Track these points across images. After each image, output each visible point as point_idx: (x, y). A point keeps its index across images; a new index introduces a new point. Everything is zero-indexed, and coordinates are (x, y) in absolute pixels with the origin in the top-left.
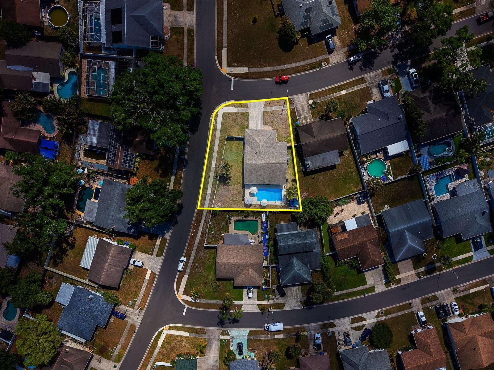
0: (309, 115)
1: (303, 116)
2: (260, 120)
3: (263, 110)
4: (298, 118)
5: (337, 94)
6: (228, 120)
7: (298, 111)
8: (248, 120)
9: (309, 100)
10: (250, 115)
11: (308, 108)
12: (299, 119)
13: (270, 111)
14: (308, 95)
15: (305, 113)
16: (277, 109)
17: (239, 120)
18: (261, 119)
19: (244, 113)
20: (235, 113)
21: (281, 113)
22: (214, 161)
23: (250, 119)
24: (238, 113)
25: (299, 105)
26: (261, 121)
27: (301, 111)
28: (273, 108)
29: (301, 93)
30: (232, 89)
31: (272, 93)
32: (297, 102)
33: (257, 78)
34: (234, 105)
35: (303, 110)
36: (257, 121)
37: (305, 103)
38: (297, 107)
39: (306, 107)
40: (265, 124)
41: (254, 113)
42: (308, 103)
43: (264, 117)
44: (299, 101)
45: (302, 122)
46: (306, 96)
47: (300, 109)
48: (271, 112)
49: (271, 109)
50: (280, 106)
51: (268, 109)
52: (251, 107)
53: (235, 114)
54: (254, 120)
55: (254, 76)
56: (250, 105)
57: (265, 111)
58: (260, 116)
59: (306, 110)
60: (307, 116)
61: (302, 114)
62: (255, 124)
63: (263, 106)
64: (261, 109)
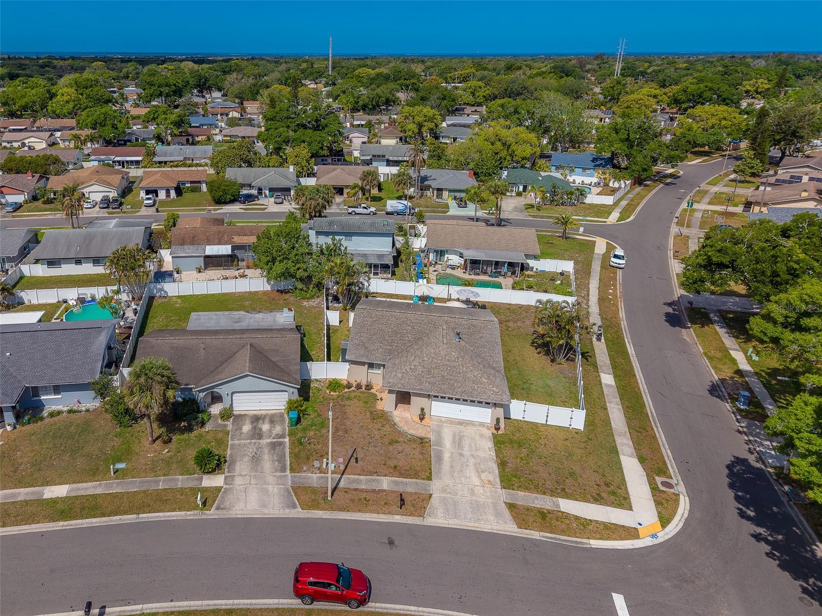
0: (236, 442)
1: (265, 441)
2: (446, 456)
3: (436, 487)
4: (287, 440)
7: (279, 461)
8: (502, 464)
10: (494, 478)
11: (233, 462)
12: (283, 436)
13: (401, 475)
14: (218, 508)
15: (251, 450)
16: (367, 481)
17: (540, 468)
18: (440, 459)
19: (527, 489)
20: (566, 494)
22: (609, 385)
23: (494, 466)
24: (555, 494)
25: (270, 479)
26: (440, 451)
28: (386, 483)
29: (247, 522)
30: (619, 600)
31: (391, 542)
32: (274, 489)
34: (585, 526)
35: (256, 460)
36: (461, 455)
37: (238, 481)
38: (278, 474)
39: (242, 467)
41: (476, 481)
42: (228, 480)
43: (429, 462)
44: (265, 492)
46: (227, 504)
47: (268, 465)
48: (397, 471)
49: (396, 483)
50: (354, 486)
51: (409, 486)
52: (495, 505)
53: (568, 491)
54: (472, 461)
56: (498, 515)
57: (423, 479)
58: (448, 468)
59: (246, 459)
60: (249, 441)
61: (266, 451)
62: (466, 448)
63: (434, 501)
64: (444, 490)
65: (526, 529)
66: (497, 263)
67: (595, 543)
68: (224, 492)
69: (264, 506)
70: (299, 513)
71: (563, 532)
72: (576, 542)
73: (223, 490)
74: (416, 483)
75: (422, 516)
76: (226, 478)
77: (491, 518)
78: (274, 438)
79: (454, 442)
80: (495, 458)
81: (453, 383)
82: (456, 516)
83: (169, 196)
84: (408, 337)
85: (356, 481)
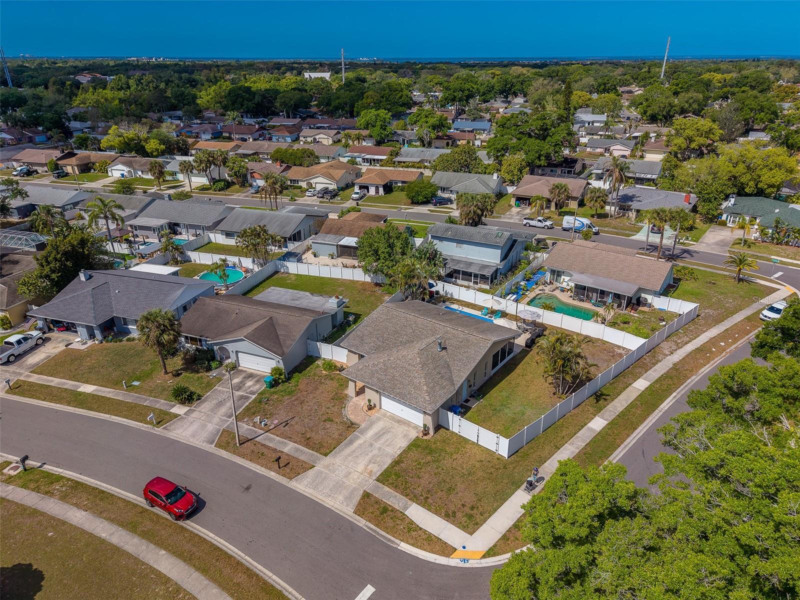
0: (220, 388)
1: (238, 393)
2: (360, 442)
3: (324, 462)
4: (254, 397)
5: (107, 392)
6: (469, 498)
8: (397, 462)
9: (176, 416)
10: (378, 470)
12: (254, 393)
13: (307, 446)
14: (164, 428)
15: (224, 397)
16: (279, 442)
17: (427, 476)
18: (351, 442)
19: (396, 487)
20: (425, 503)
21: (284, 424)
22: (591, 430)
23: (388, 462)
24: (415, 499)
25: (216, 420)
26: (357, 438)
28: (290, 447)
30: (369, 590)
31: (248, 489)
32: (211, 427)
34: (413, 533)
36: (371, 445)
37: (195, 415)
38: (225, 418)
39: (206, 406)
41: (360, 468)
42: (189, 412)
43: (339, 443)
44: (204, 426)
46: (173, 427)
48: (308, 442)
49: (297, 450)
50: (266, 442)
51: (305, 454)
52: (352, 493)
53: (430, 500)
54: (375, 452)
56: (348, 498)
57: (321, 454)
58: (349, 452)
59: (215, 402)
60: (229, 390)
62: (381, 442)
63: (311, 472)
64: (327, 467)
65: (359, 515)
66: (603, 293)
67: (404, 547)
68: (178, 419)
69: (194, 436)
70: (212, 448)
71: (386, 529)
72: (389, 540)
73: (179, 417)
74: (313, 455)
75: (291, 478)
76: (189, 410)
77: (341, 498)
78: (247, 393)
79: (376, 434)
80: (397, 456)
81: (398, 384)
82: (316, 487)
83: (378, 193)
84: (403, 338)
85: (271, 440)
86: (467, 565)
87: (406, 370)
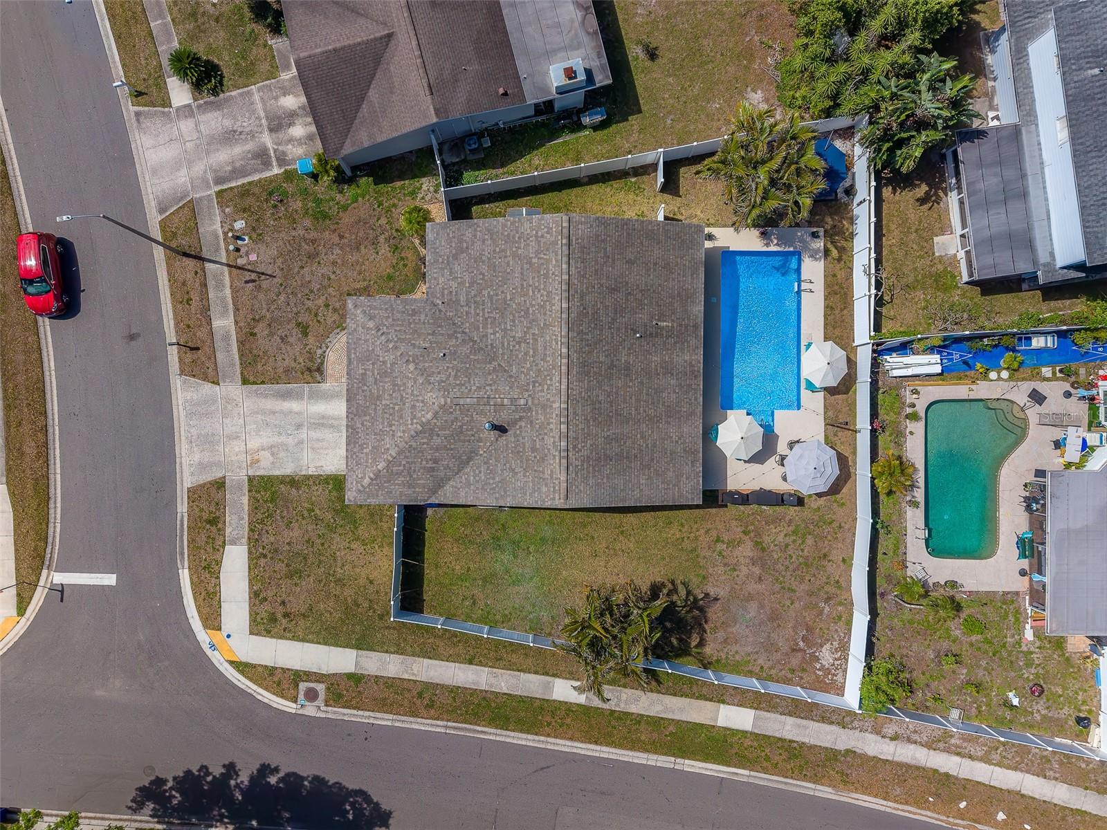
0: (256, 97)
1: (267, 140)
2: (294, 406)
3: (232, 389)
4: (276, 170)
6: (297, 605)
7: (234, 171)
8: (293, 482)
9: (166, 103)
10: (267, 466)
11: (217, 106)
12: (282, 161)
13: (241, 343)
14: (138, 114)
15: (245, 123)
16: (223, 299)
17: (296, 533)
18: (286, 396)
19: (255, 507)
20: (254, 559)
21: (248, 276)
22: (549, 688)
23: (287, 469)
24: (254, 542)
25: (199, 168)
26: (299, 396)
27: (238, 150)
28: (224, 323)
29: (125, 158)
30: (110, 580)
31: (132, 337)
32: (182, 178)
33: (45, 429)
35: (230, 137)
36: (300, 426)
37: (186, 126)
38: (210, 176)
39: (213, 121)
40: (314, 371)
41: (254, 443)
42: (186, 111)
43: (275, 380)
44: (176, 165)
45: (300, 142)
46: (146, 123)
47: (224, 156)
48: (247, 338)
49: (226, 338)
50: (211, 283)
51: (228, 355)
52: (211, 465)
53: (262, 561)
54: (291, 441)
55: (30, 448)
56: (202, 466)
57: (242, 373)
58: (269, 407)
59: (228, 123)
60: (262, 114)
61: (250, 146)
62: (313, 434)
63: (207, 388)
64: (228, 400)
65: (189, 497)
67: (185, 576)
68: (163, 113)
69: (154, 172)
70: (154, 220)
71: (192, 541)
72: (182, 554)
73: (166, 109)
74: (233, 365)
75: (182, 372)
76: (189, 106)
77: (197, 457)
78: (275, 151)
79: (323, 417)
80: (303, 473)
81: (370, 414)
82: (190, 415)
85: (220, 286)
86: (209, 652)
87: (401, 410)
